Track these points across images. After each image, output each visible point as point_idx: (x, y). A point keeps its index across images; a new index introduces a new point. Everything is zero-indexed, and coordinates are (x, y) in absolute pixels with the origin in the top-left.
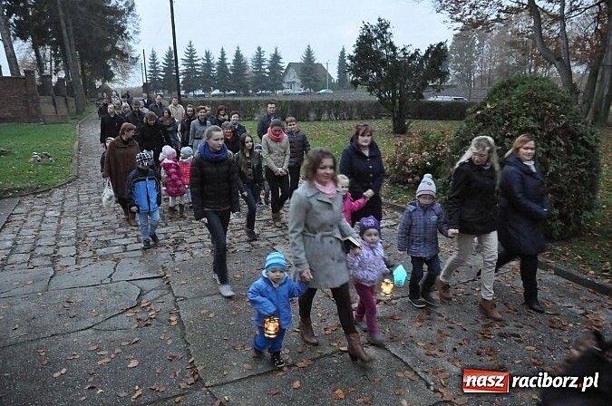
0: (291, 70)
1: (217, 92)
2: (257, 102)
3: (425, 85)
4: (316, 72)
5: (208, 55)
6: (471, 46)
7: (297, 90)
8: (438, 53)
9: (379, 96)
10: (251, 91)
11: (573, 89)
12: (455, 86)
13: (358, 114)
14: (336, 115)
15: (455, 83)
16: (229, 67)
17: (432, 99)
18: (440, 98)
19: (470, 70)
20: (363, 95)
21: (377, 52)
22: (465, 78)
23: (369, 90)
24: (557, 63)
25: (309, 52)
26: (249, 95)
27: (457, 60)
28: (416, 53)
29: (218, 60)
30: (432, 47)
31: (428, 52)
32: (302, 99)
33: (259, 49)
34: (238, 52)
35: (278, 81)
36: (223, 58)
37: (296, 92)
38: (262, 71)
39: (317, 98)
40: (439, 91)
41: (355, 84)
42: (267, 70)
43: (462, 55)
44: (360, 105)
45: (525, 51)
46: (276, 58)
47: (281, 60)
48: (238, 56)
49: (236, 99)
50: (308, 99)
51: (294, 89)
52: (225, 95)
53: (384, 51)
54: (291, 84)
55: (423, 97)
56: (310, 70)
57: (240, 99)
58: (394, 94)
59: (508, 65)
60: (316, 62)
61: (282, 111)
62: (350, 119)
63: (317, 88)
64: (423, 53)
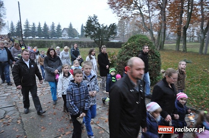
0: (65, 30)
1: (37, 37)
2: (52, 41)
3: (109, 37)
4: (74, 31)
5: (34, 24)
6: (124, 25)
7: (67, 37)
8: (113, 27)
9: (94, 40)
10: (50, 37)
11: (154, 39)
12: (119, 37)
13: (87, 46)
14: (80, 46)
15: (119, 36)
16: (42, 29)
17: (112, 41)
18: (114, 41)
19: (124, 32)
20: (89, 39)
21: (94, 25)
22: (122, 35)
23: (91, 38)
24: (149, 31)
25: (71, 25)
26: (49, 39)
27: (120, 29)
28: (106, 26)
29: (38, 26)
30: (111, 24)
31: (110, 26)
32: (68, 41)
33: (53, 23)
34: (45, 23)
35: (60, 34)
36: (39, 26)
37: (67, 38)
38: (54, 31)
39: (73, 40)
40: (114, 39)
41: (86, 36)
42: (56, 30)
43: (121, 27)
44: (88, 43)
45: (140, 27)
46: (59, 26)
47: (61, 27)
48: (45, 25)
49: (45, 40)
50: (70, 40)
51: (65, 37)
52: (41, 39)
53: (96, 25)
54: (65, 35)
55: (109, 40)
56: (71, 31)
57: (46, 40)
58: (99, 39)
59: (135, 31)
60: (73, 28)
61: (61, 44)
62: (85, 48)
63: (74, 37)
64: (108, 26)
